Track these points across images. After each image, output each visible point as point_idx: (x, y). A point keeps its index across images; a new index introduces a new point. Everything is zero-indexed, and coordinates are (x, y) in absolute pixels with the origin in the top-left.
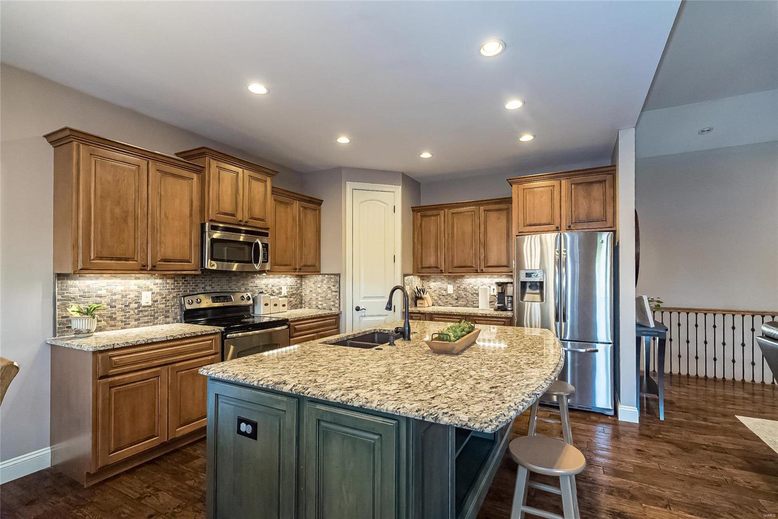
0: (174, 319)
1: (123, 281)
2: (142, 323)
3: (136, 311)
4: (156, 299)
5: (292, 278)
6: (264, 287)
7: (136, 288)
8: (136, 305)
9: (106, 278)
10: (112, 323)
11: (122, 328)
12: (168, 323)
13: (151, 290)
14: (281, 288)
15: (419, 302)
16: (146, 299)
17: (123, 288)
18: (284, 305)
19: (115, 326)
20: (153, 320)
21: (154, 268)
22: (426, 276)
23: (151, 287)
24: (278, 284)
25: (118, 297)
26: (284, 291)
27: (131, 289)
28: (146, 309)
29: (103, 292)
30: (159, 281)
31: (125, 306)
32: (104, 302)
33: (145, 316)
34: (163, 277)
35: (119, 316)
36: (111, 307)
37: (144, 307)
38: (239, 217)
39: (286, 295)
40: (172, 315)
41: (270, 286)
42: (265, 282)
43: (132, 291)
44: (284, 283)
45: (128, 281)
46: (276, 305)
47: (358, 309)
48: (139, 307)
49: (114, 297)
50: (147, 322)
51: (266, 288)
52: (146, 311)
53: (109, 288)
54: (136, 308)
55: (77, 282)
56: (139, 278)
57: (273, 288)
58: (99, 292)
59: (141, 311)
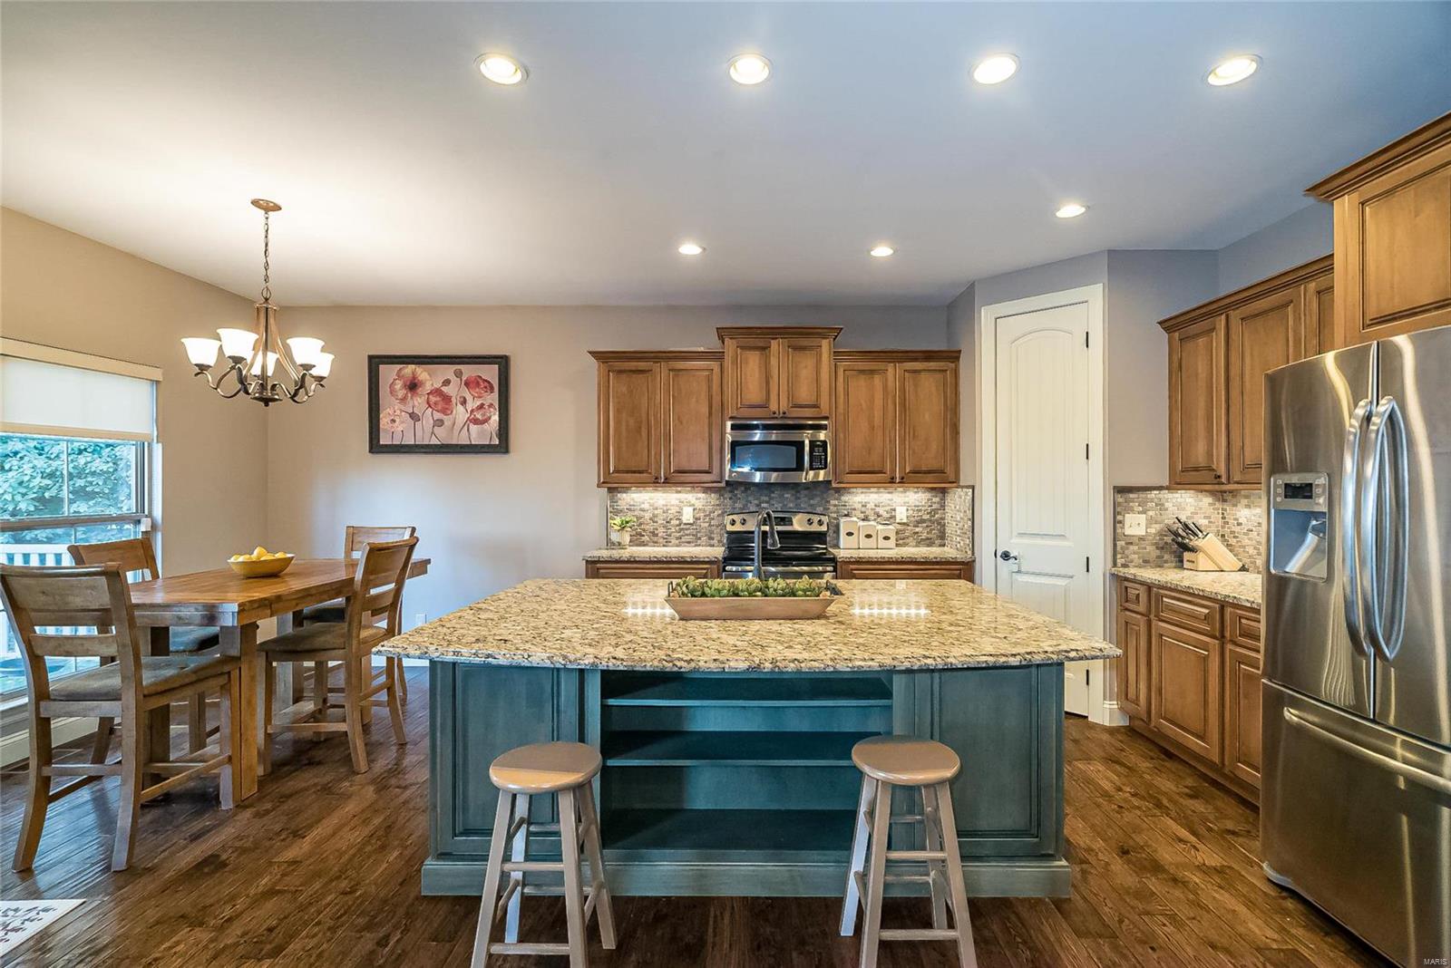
0: (719, 541)
1: (665, 495)
2: (683, 542)
3: (677, 528)
4: (698, 516)
5: (920, 494)
6: (856, 506)
7: (677, 502)
8: (678, 522)
9: (647, 492)
10: (655, 539)
11: (664, 546)
12: (713, 546)
13: (694, 505)
14: (894, 510)
15: (1187, 555)
16: (688, 516)
17: (664, 502)
18: (886, 538)
19: (656, 542)
20: (696, 540)
21: (667, 481)
22: (1231, 492)
23: (693, 502)
24: (889, 502)
25: (659, 511)
26: (902, 515)
27: (672, 503)
28: (688, 526)
29: (646, 506)
30: (702, 495)
31: (667, 522)
32: (647, 515)
33: (687, 535)
34: (707, 490)
35: (661, 531)
36: (654, 522)
37: (685, 524)
38: (774, 407)
39: (905, 521)
40: (717, 538)
41: (871, 506)
42: (862, 498)
43: (673, 505)
44: (906, 502)
45: (668, 494)
46: (869, 536)
47: (1006, 556)
48: (680, 525)
49: (656, 512)
50: (689, 542)
51: (863, 509)
52: (687, 529)
53: (651, 501)
54: (677, 525)
55: (624, 495)
56: (680, 492)
57: (877, 509)
58: (643, 506)
59: (683, 529)
